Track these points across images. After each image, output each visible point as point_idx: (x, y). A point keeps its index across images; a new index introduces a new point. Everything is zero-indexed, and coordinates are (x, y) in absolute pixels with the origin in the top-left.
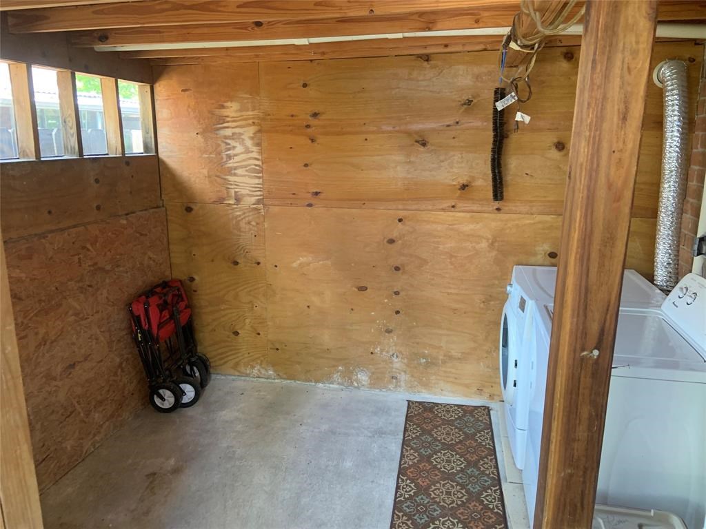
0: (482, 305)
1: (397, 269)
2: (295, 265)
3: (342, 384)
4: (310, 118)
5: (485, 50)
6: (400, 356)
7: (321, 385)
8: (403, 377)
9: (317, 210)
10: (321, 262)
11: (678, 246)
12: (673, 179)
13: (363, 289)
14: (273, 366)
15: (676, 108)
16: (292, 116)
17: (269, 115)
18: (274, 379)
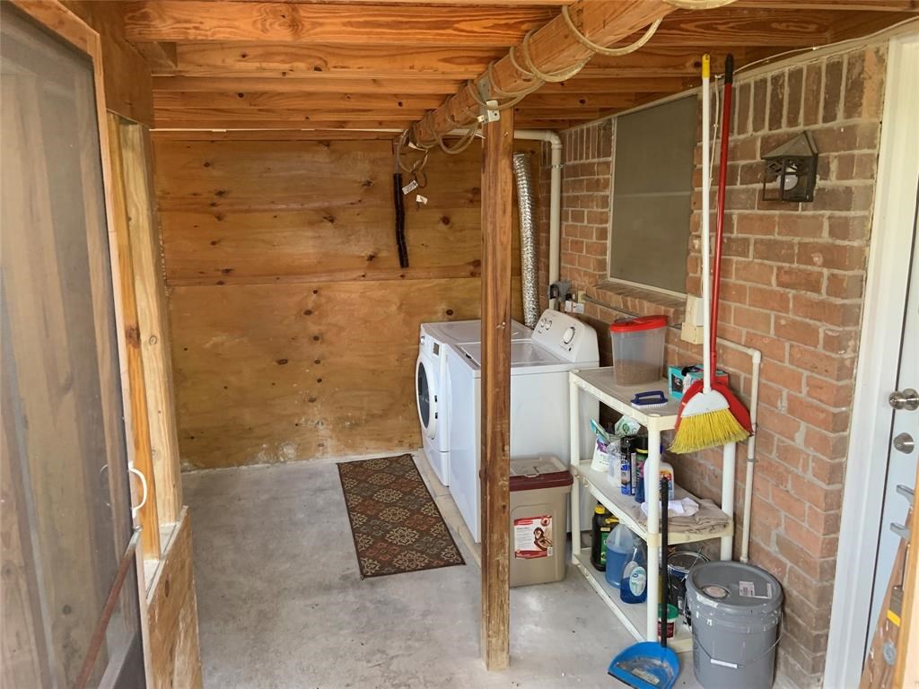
0: (396, 363)
1: (316, 338)
2: (208, 346)
3: (267, 462)
4: (215, 197)
5: (377, 139)
6: (325, 423)
7: (244, 467)
8: (329, 443)
9: (228, 288)
10: (237, 340)
11: (538, 295)
12: (529, 244)
13: (282, 362)
14: (188, 457)
15: (526, 190)
16: (195, 195)
17: (168, 193)
18: (190, 471)
